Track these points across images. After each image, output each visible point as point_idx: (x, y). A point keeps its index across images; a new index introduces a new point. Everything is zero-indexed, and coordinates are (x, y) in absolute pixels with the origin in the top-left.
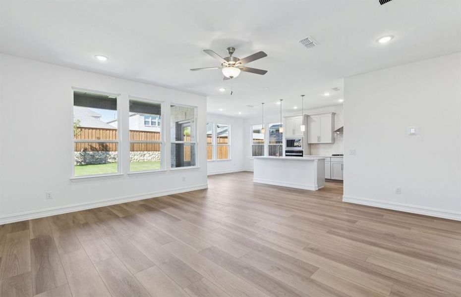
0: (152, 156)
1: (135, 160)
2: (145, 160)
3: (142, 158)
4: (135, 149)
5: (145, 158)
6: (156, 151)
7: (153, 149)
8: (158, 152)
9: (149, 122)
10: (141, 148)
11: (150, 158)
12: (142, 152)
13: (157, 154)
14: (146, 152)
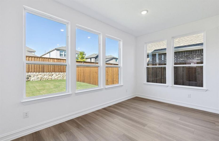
0: (58, 76)
1: (45, 79)
2: (53, 79)
3: (50, 77)
4: (45, 71)
5: (53, 77)
6: (62, 72)
7: (59, 71)
8: (62, 73)
9: (63, 54)
10: (49, 70)
11: (57, 77)
12: (50, 73)
13: (62, 74)
14: (54, 73)
